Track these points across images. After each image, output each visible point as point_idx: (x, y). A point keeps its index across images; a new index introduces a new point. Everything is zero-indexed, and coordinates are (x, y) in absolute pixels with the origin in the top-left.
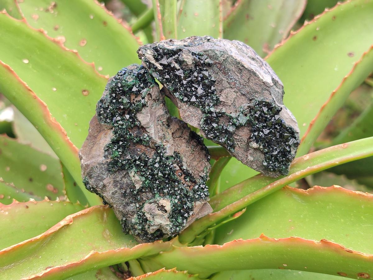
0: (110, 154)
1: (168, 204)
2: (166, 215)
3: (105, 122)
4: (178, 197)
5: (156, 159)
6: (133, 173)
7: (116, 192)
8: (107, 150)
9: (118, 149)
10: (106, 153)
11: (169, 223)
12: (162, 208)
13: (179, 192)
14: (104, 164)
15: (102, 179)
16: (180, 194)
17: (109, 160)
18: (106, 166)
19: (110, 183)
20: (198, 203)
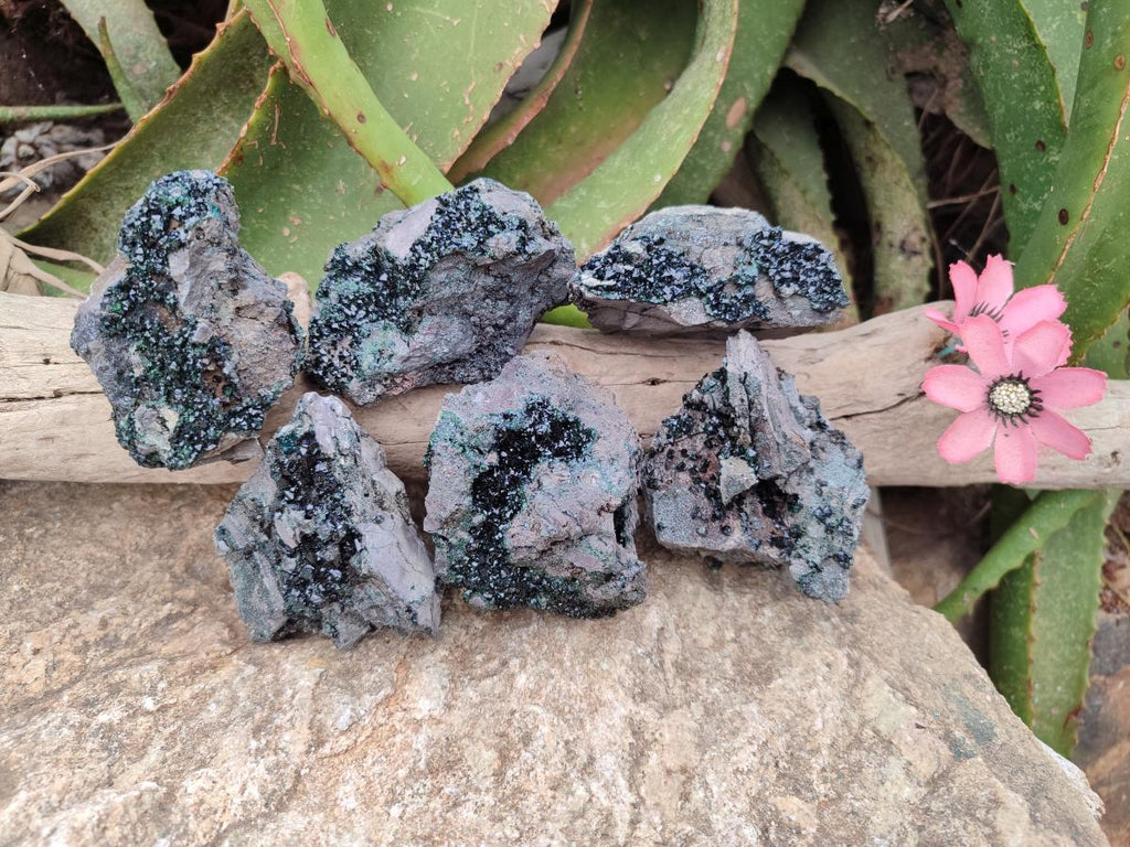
0: (111, 304)
1: (172, 418)
2: (167, 435)
3: (121, 249)
4: (197, 414)
5: (177, 339)
6: (135, 348)
7: (107, 368)
8: (109, 296)
9: (122, 300)
10: (107, 300)
11: (169, 449)
12: (163, 422)
13: (200, 407)
14: (96, 317)
15: (87, 340)
16: (200, 410)
17: (104, 313)
18: (98, 320)
19: (99, 350)
20: (231, 435)
